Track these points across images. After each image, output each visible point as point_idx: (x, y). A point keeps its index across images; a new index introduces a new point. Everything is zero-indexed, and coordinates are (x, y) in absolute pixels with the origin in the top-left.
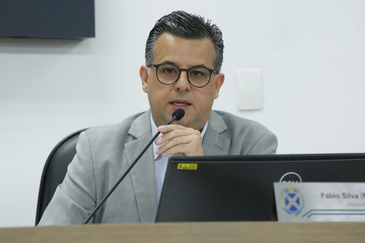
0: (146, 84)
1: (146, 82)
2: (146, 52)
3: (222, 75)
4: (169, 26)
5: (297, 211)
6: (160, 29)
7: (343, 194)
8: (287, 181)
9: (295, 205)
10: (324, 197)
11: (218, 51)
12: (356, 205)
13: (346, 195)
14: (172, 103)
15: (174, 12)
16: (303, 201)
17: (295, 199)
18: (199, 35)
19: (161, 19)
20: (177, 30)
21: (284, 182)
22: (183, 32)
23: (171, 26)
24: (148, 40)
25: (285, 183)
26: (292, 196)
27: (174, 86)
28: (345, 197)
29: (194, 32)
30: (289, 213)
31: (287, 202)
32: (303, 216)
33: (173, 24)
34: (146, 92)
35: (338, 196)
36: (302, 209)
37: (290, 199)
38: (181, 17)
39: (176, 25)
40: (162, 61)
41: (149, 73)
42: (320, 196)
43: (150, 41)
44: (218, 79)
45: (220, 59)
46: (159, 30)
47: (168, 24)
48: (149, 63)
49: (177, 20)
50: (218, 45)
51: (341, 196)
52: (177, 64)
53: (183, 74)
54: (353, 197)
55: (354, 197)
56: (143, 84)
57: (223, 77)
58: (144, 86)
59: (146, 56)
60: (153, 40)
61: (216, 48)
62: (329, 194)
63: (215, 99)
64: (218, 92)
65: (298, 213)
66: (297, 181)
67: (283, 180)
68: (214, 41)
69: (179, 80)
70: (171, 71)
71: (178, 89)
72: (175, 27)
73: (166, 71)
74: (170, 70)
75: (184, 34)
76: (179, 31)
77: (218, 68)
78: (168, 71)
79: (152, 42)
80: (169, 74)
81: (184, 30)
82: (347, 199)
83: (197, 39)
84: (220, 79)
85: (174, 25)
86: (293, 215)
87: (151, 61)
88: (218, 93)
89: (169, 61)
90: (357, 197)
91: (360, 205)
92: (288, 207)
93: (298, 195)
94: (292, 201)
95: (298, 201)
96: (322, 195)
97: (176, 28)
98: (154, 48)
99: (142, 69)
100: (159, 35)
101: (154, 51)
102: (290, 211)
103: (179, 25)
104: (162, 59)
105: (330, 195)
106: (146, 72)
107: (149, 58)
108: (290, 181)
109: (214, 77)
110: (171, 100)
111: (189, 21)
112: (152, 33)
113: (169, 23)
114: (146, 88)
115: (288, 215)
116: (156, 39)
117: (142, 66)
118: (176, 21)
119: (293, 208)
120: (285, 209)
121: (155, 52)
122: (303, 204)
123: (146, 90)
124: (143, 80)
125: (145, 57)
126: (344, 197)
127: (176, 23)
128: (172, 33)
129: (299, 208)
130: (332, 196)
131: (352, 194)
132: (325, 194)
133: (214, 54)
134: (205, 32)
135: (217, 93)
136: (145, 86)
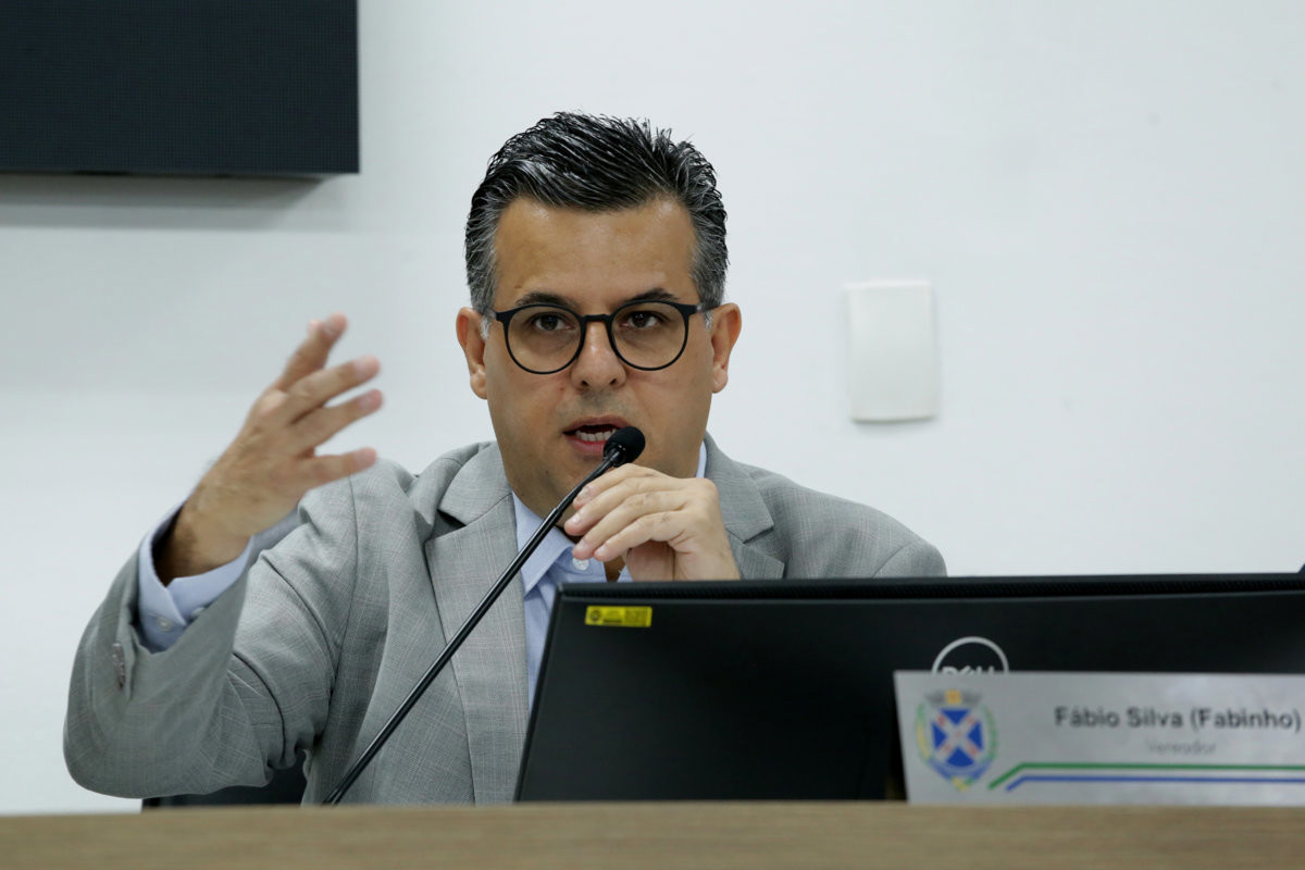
0: (480, 371)
1: (481, 362)
2: (469, 267)
3: (728, 309)
4: (530, 177)
5: (970, 769)
6: (504, 187)
7: (1131, 712)
8: (959, 667)
9: (967, 747)
10: (1066, 722)
11: (706, 234)
12: (1176, 748)
13: (1141, 715)
14: (570, 433)
15: (542, 120)
16: (993, 733)
17: (965, 727)
18: (633, 192)
19: (502, 149)
20: (557, 187)
21: (947, 669)
22: (577, 192)
23: (535, 175)
24: (471, 225)
25: (949, 673)
26: (956, 716)
27: (569, 375)
28: (1138, 723)
29: (613, 184)
30: (947, 775)
31: (939, 737)
32: (994, 785)
33: (543, 167)
34: (483, 396)
35: (1112, 720)
36: (989, 761)
37: (948, 727)
38: (566, 138)
39: (551, 170)
40: (521, 294)
41: (485, 334)
42: (1052, 717)
43: (474, 229)
44: (719, 326)
45: (717, 260)
46: (501, 190)
47: (524, 169)
48: (479, 301)
49: (553, 152)
50: (703, 212)
51: (1124, 718)
52: (571, 300)
53: (596, 332)
54: (1163, 722)
55: (1169, 721)
56: (473, 371)
57: (734, 316)
58: (475, 376)
59: (471, 280)
60: (486, 225)
61: (696, 224)
62: (1081, 711)
63: (715, 392)
64: (724, 366)
65: (976, 775)
66: (991, 669)
67: (946, 663)
68: (690, 202)
69: (584, 356)
70: (555, 324)
71: (584, 383)
72: (549, 178)
73: (538, 324)
74: (549, 320)
75: (581, 199)
76: (562, 188)
77: (711, 291)
78: (543, 325)
79: (481, 232)
80: (548, 332)
81: (580, 185)
82: (1142, 729)
83: (627, 207)
84: (725, 322)
85: (546, 172)
86: (959, 781)
87: (488, 294)
88: (726, 370)
89: (542, 291)
90: (1178, 721)
91: (1188, 749)
92: (943, 755)
93: (976, 714)
94: (957, 736)
95: (975, 736)
96: (1059, 715)
97: (554, 179)
98: (492, 252)
99: (463, 320)
100: (500, 206)
101: (494, 260)
102: (950, 769)
103: (561, 169)
104: (519, 287)
105: (1087, 714)
106: (478, 332)
107: (478, 286)
108: (967, 669)
109: (702, 326)
110: (567, 423)
111: (593, 149)
112: (478, 200)
113: (528, 166)
114: (482, 384)
115: (940, 780)
116: (496, 221)
117: (462, 309)
118: (551, 155)
119: (959, 759)
120: (932, 762)
121: (496, 264)
122: (994, 744)
123: (482, 390)
124: (470, 357)
125: (466, 280)
126: (1135, 721)
127: (550, 162)
128: (542, 197)
129: (978, 757)
130: (1091, 719)
131: (1161, 712)
132: (1069, 713)
133: (691, 244)
134: (651, 178)
135: (722, 371)
136: (479, 376)
